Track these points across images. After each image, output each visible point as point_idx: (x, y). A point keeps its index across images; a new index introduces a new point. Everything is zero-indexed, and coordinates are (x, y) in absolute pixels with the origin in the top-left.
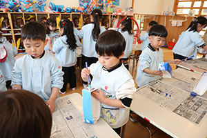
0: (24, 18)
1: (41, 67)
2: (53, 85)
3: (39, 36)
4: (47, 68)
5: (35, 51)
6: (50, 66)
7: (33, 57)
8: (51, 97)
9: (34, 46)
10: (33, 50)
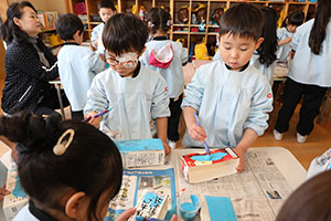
0: (190, 9)
1: (239, 87)
2: (250, 125)
3: (252, 31)
4: (249, 92)
5: (237, 57)
6: (254, 88)
7: (229, 68)
8: (241, 143)
9: (238, 48)
10: (233, 55)
